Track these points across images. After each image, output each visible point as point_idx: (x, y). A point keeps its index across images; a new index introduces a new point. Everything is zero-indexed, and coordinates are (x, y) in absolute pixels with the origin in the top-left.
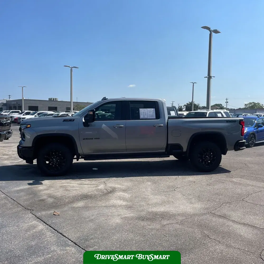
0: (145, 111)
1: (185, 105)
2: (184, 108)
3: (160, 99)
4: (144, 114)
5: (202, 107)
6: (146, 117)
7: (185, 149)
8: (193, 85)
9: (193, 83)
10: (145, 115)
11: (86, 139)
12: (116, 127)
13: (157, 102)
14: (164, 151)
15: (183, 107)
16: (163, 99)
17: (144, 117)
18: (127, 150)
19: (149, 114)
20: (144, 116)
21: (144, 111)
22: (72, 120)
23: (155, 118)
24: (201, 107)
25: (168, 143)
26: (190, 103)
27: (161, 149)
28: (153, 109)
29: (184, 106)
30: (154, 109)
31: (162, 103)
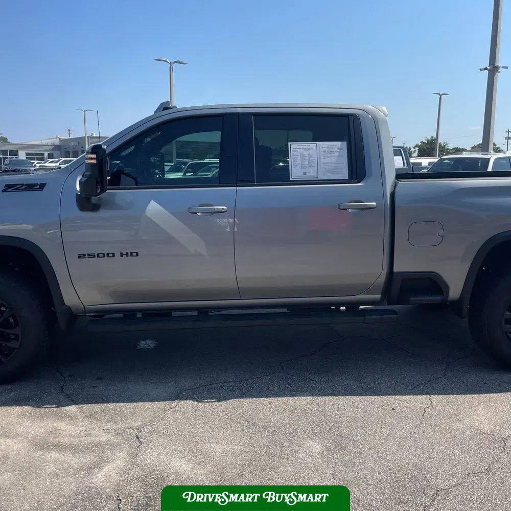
0: (311, 152)
1: (417, 146)
2: (415, 151)
3: (370, 107)
4: (307, 163)
5: (454, 149)
6: (312, 174)
7: (455, 292)
8: (440, 98)
9: (439, 94)
10: (310, 166)
11: (89, 255)
12: (199, 214)
13: (354, 115)
14: (378, 296)
15: (412, 150)
16: (380, 107)
17: (305, 173)
18: (240, 292)
19: (323, 161)
20: (305, 171)
21: (306, 153)
22: (36, 185)
23: (345, 176)
24: (450, 150)
25: (395, 270)
26: (428, 140)
27: (368, 290)
28: (338, 144)
29: (414, 148)
30: (345, 143)
31: (375, 121)
